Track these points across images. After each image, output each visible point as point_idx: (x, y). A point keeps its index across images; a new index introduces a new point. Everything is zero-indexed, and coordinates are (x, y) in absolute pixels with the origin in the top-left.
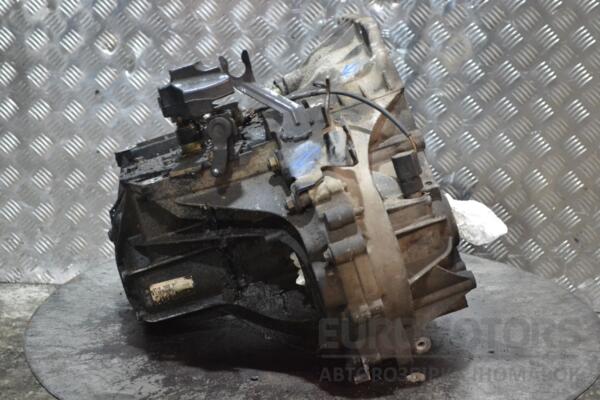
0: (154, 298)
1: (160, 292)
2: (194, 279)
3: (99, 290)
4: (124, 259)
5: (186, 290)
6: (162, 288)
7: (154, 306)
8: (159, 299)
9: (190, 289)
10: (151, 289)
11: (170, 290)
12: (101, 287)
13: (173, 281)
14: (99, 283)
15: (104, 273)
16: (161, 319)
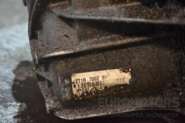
0: (75, 91)
1: (84, 85)
2: (132, 74)
3: (6, 53)
4: (38, 33)
5: (119, 86)
6: (88, 80)
7: (73, 99)
8: (81, 92)
9: (125, 86)
10: (73, 79)
11: (98, 84)
12: (7, 50)
13: (104, 73)
14: (6, 46)
15: (13, 36)
16: (79, 117)
